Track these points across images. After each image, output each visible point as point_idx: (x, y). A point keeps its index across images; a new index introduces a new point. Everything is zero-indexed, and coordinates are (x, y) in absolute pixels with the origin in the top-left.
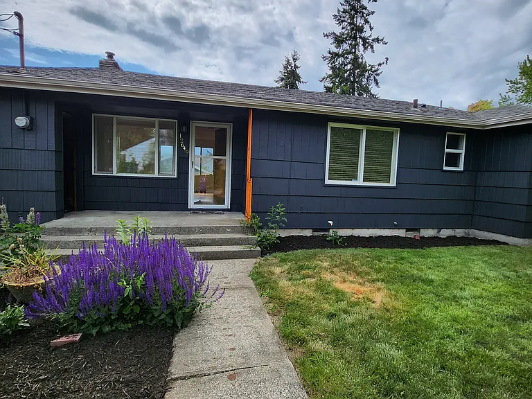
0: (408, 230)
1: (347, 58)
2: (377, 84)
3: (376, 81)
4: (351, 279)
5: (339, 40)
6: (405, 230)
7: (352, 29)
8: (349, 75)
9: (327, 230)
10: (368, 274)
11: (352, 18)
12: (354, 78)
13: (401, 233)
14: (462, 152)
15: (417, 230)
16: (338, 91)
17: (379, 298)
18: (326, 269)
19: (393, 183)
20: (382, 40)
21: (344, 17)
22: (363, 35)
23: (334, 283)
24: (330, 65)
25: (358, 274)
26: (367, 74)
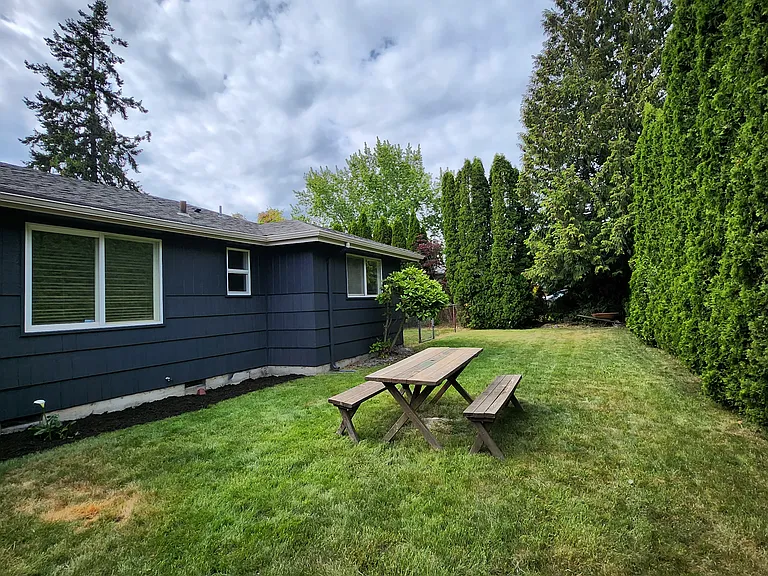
0: (188, 385)
1: (78, 115)
2: (134, 166)
3: (132, 161)
4: (80, 494)
5: (59, 83)
6: (183, 386)
7: (86, 73)
8: (84, 144)
9: (38, 417)
10: (115, 473)
11: (85, 56)
12: (94, 151)
13: (178, 391)
14: (247, 272)
15: (202, 381)
16: (63, 165)
17: (128, 509)
18: (27, 494)
19: (158, 319)
20: (139, 105)
21: (68, 50)
22: (106, 87)
23: (43, 515)
24: (42, 118)
25: (95, 480)
26: (116, 148)
